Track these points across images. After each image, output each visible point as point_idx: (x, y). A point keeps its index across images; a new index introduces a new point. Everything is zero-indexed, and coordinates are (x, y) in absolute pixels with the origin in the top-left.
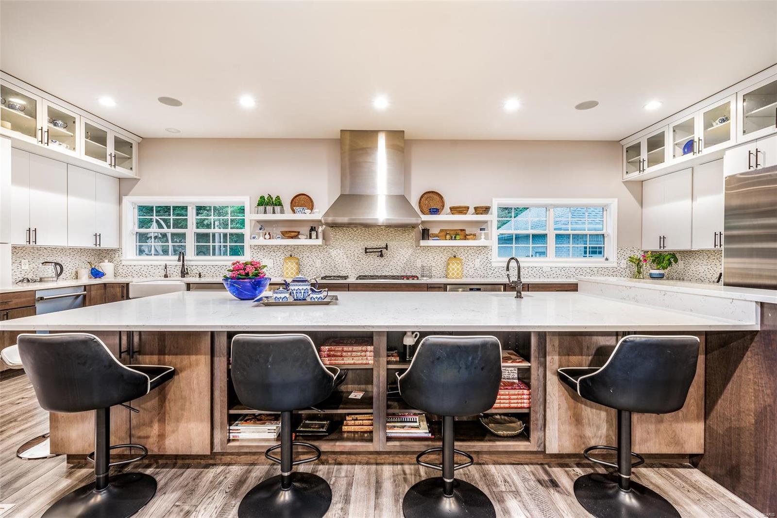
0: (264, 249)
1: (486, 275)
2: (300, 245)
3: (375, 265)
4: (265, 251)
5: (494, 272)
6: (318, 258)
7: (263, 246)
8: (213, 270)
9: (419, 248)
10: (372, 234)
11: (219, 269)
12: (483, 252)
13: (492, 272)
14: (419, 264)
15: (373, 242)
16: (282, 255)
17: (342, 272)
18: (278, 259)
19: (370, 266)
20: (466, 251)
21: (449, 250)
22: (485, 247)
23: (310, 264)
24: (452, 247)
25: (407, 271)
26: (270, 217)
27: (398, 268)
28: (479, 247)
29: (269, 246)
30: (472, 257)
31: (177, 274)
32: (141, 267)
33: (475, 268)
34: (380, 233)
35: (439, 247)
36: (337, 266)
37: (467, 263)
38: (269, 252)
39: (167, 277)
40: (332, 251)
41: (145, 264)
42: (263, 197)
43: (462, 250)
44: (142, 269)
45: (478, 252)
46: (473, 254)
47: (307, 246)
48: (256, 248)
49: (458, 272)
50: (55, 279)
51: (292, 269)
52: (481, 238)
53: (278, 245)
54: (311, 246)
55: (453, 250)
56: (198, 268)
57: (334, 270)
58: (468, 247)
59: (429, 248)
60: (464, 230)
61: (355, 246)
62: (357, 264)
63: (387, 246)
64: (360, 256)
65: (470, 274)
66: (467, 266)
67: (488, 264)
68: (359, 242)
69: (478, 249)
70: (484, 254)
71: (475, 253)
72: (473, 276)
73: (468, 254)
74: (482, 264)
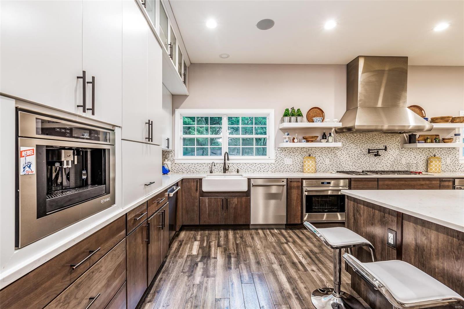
0: (285, 150)
1: (454, 170)
2: (314, 148)
3: (371, 163)
4: (286, 152)
5: (461, 167)
6: (327, 157)
7: (284, 148)
8: (246, 167)
9: (404, 149)
10: (368, 138)
11: (250, 166)
12: (453, 152)
13: (459, 167)
14: (404, 161)
15: (369, 145)
16: (299, 155)
17: (345, 168)
18: (296, 158)
19: (366, 163)
20: (440, 152)
21: (426, 151)
22: (454, 148)
23: (321, 162)
24: (429, 148)
25: (394, 167)
26: (293, 125)
27: (388, 165)
28: (450, 148)
29: (289, 148)
30: (444, 156)
31: (217, 170)
32: (190, 165)
33: (446, 165)
34: (374, 137)
36: (341, 164)
38: (289, 153)
39: (212, 173)
40: (338, 151)
41: (192, 163)
42: (287, 110)
44: (190, 167)
45: (449, 152)
46: (445, 154)
47: (318, 148)
48: (279, 149)
51: (312, 166)
52: (456, 142)
53: (296, 148)
54: (322, 148)
55: (429, 151)
56: (233, 166)
57: (339, 167)
58: (441, 148)
60: (438, 135)
61: (355, 148)
62: (357, 162)
63: (386, 148)
64: (359, 155)
67: (456, 161)
68: (358, 144)
69: (449, 150)
70: (453, 154)
71: (446, 153)
72: (445, 171)
73: (441, 153)
74: (451, 161)
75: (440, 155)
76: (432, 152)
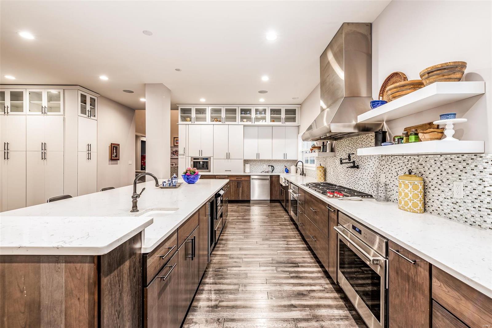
1: (478, 220)
12: (472, 166)
19: (351, 177)
20: (439, 164)
21: (413, 161)
22: (475, 155)
23: (330, 172)
24: (418, 155)
28: (463, 154)
30: (448, 176)
33: (453, 200)
35: (403, 156)
36: (338, 175)
37: (439, 187)
43: (432, 161)
45: (460, 166)
46: (450, 171)
49: (406, 199)
50: (271, 172)
52: (445, 137)
55: (418, 161)
57: (337, 179)
58: (441, 155)
59: (392, 158)
62: (346, 175)
65: (445, 211)
66: (439, 192)
67: (483, 195)
69: (460, 159)
70: (475, 172)
71: (454, 169)
72: (450, 216)
73: (442, 169)
74: (468, 193)
75: (438, 172)
76: (424, 165)
